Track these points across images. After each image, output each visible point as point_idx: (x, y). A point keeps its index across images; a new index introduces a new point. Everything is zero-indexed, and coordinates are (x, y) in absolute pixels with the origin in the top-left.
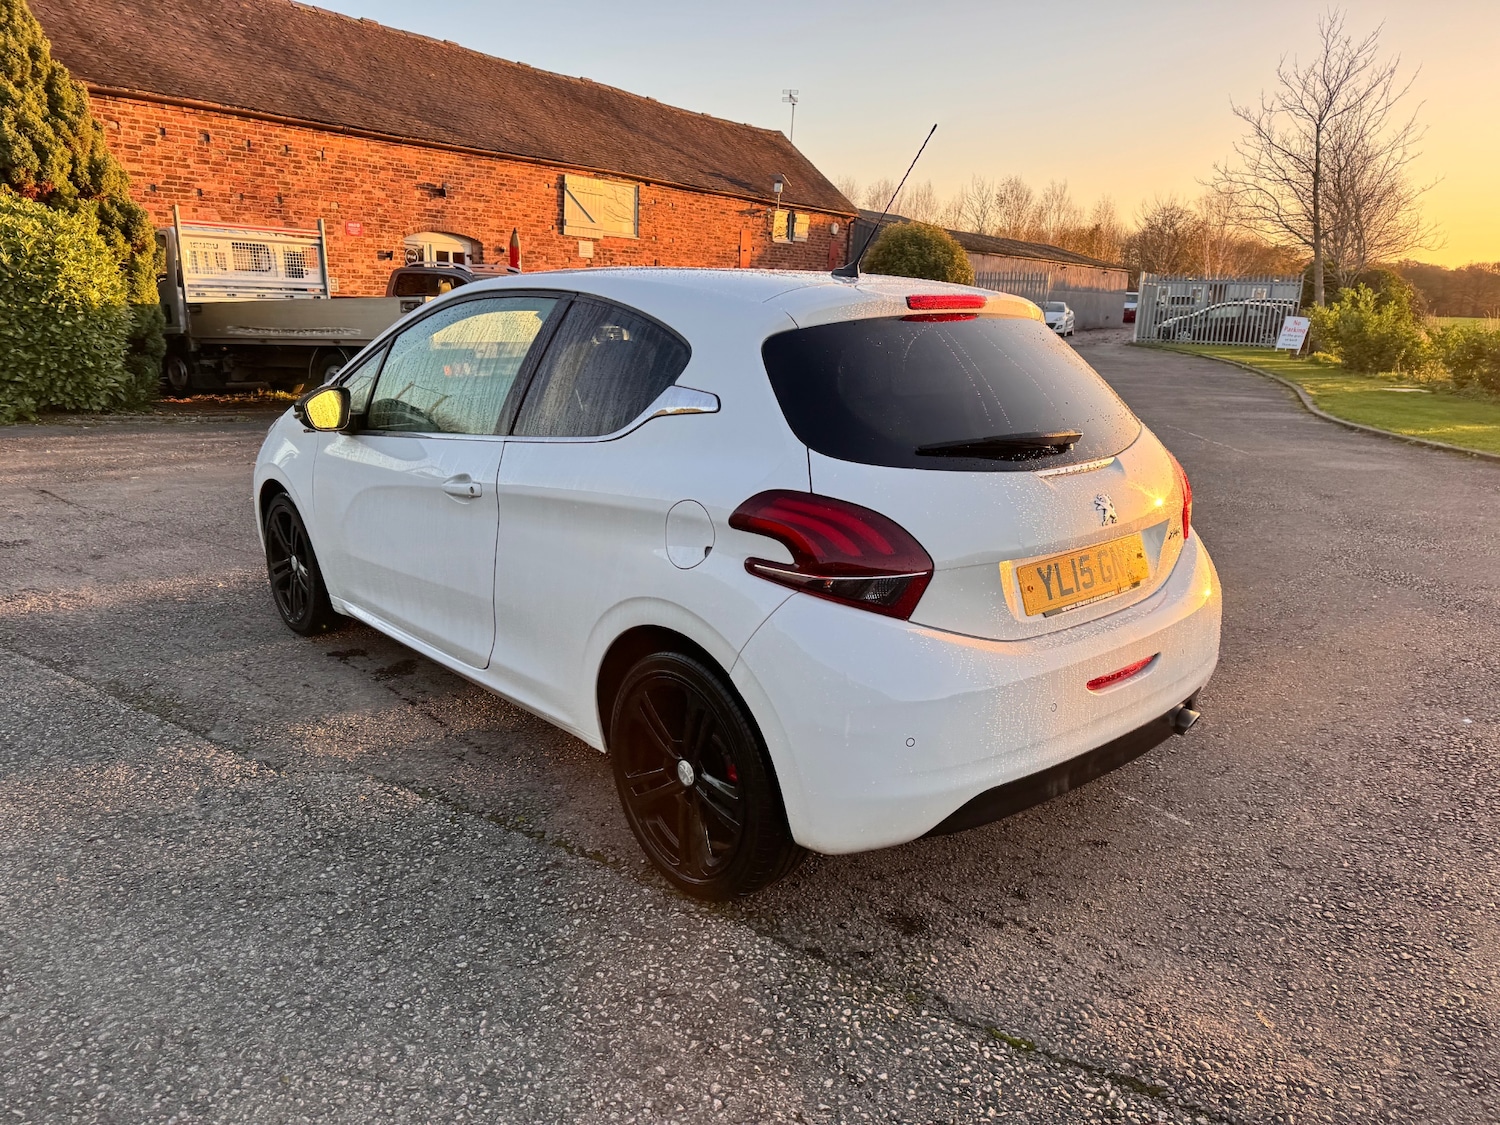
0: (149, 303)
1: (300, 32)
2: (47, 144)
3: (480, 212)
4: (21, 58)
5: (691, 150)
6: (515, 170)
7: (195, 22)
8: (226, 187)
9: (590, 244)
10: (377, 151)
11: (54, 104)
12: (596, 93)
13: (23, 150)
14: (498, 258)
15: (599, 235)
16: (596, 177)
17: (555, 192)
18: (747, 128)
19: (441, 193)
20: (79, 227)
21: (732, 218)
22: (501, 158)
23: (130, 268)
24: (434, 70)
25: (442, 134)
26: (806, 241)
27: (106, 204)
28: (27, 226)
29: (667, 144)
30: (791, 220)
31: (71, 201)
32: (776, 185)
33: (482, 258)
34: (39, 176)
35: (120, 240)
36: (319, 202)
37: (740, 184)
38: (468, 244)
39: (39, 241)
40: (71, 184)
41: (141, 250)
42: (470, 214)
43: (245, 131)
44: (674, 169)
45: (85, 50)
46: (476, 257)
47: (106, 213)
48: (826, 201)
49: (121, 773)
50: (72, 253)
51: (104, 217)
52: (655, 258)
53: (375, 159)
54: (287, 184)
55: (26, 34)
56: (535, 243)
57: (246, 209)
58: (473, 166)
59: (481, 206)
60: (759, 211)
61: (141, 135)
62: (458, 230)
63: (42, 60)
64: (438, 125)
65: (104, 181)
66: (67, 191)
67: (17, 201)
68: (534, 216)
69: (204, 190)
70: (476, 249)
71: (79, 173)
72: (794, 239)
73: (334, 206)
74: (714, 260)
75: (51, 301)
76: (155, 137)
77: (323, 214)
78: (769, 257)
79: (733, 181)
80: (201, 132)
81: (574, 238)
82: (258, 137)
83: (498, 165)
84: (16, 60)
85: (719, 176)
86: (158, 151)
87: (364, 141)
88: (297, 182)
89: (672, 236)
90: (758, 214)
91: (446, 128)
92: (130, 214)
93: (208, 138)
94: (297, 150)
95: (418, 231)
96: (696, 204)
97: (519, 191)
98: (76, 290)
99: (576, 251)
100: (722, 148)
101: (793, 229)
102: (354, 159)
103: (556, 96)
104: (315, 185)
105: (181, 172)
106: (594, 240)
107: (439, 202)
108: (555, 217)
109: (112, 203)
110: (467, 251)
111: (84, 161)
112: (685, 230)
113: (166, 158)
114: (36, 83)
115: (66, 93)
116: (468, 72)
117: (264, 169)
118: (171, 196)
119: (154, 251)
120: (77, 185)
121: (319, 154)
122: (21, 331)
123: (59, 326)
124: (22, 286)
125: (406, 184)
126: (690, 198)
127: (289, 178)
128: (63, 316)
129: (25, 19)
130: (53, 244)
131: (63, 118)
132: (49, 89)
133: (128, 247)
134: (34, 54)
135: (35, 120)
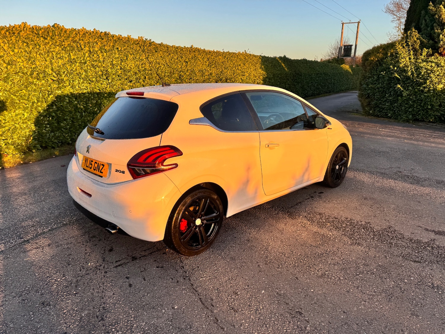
122: (414, 97)
128: (426, 93)
130: (431, 71)
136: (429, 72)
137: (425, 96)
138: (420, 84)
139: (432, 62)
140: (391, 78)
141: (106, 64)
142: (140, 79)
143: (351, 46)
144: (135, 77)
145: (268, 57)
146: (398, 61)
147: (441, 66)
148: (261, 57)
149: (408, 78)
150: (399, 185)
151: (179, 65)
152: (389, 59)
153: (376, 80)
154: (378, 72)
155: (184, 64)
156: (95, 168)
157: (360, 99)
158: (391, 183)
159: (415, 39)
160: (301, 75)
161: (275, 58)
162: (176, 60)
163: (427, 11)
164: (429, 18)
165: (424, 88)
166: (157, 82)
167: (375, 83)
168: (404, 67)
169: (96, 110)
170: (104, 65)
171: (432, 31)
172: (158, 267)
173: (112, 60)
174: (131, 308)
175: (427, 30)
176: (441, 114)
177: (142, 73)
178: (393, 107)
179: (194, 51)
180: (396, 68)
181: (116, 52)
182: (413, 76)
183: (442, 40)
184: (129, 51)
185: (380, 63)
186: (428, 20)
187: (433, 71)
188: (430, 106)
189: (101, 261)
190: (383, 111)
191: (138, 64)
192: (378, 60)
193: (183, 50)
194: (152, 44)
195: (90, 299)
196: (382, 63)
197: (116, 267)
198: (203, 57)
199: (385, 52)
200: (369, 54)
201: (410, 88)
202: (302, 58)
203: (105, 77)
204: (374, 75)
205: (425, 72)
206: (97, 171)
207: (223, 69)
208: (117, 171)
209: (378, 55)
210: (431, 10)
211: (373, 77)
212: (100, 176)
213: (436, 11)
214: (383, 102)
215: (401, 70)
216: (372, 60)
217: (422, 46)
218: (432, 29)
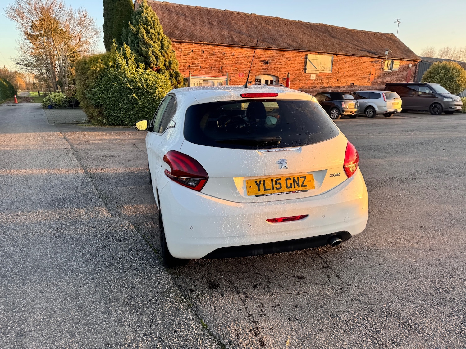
1: (233, 20)
2: (159, 57)
3: (279, 68)
4: (155, 35)
5: (355, 43)
6: (291, 54)
7: (205, 20)
8: (207, 65)
9: (315, 75)
10: (249, 52)
11: (162, 46)
12: (324, 28)
13: (153, 59)
14: (284, 81)
15: (318, 72)
16: (318, 54)
17: (304, 60)
18: (379, 33)
19: (267, 63)
20: (164, 78)
21: (368, 65)
22: (287, 51)
24: (270, 26)
25: (269, 44)
26: (397, 70)
27: (172, 72)
28: (151, 78)
29: (346, 42)
30: (392, 63)
31: (163, 71)
32: (386, 52)
33: (279, 82)
34: (156, 65)
35: (174, 80)
36: (232, 68)
37: (372, 53)
38: (275, 77)
39: (153, 82)
41: (179, 83)
42: (276, 68)
43: (213, 49)
44: (347, 49)
45: (176, 31)
46: (277, 81)
47: (172, 74)
48: (407, 56)
49: (82, 211)
50: (160, 84)
51: (171, 75)
52: (337, 78)
53: (249, 54)
54: (223, 63)
55: (157, 29)
56: (296, 76)
57: (212, 71)
58: (278, 54)
59: (280, 66)
60: (379, 61)
61: (187, 52)
62: (272, 73)
63: (161, 35)
64: (268, 42)
65: (172, 66)
66: (163, 69)
67: (151, 71)
68: (296, 68)
69: (202, 66)
70: (277, 79)
71: (166, 64)
72: (393, 70)
73: (236, 69)
74: (360, 78)
75: (154, 97)
76: (190, 53)
77: (233, 71)
78: (382, 77)
79: (369, 52)
80: (202, 50)
81: (309, 74)
82: (217, 50)
83: (286, 53)
84: (154, 36)
85: (365, 50)
86: (191, 56)
87: (246, 49)
88: (226, 62)
89: (344, 71)
90: (378, 62)
91: (271, 43)
92: (177, 74)
93: (203, 52)
94: (227, 53)
95: (260, 75)
96: (354, 60)
97: (292, 60)
98: (160, 94)
99: (310, 78)
100: (368, 41)
101: (392, 67)
102: (242, 55)
103: (309, 30)
104: (231, 62)
105: (196, 62)
106: (316, 74)
107: (267, 66)
108: (304, 68)
109: (173, 71)
110: (274, 80)
111: (168, 60)
112: (349, 69)
113: (193, 58)
114: (158, 41)
115: (165, 43)
116: (281, 26)
117: (218, 59)
118: (193, 68)
119: (183, 83)
120: (165, 67)
121: (233, 54)
122: (148, 104)
123: (156, 103)
124: (148, 93)
125: (257, 61)
126: (352, 58)
127: (224, 61)
129: (158, 25)
130: (156, 82)
131: (164, 50)
132: (161, 42)
133: (177, 83)
134: (159, 34)
135: (157, 51)
136: (155, 83)
138: (151, 94)
139: (150, 75)
149: (138, 88)
152: (111, 69)
153: (104, 90)
156: (289, 185)
167: (104, 93)
171: (138, 48)
178: (128, 115)
182: (143, 86)
183: (151, 57)
185: (103, 73)
190: (119, 119)
192: (101, 70)
196: (104, 73)
201: (143, 97)
208: (331, 175)
209: (98, 65)
210: (132, 29)
211: (100, 87)
212: (303, 191)
213: (138, 31)
214: (118, 111)
215: (129, 81)
216: (94, 70)
217: (137, 61)
218: (138, 46)
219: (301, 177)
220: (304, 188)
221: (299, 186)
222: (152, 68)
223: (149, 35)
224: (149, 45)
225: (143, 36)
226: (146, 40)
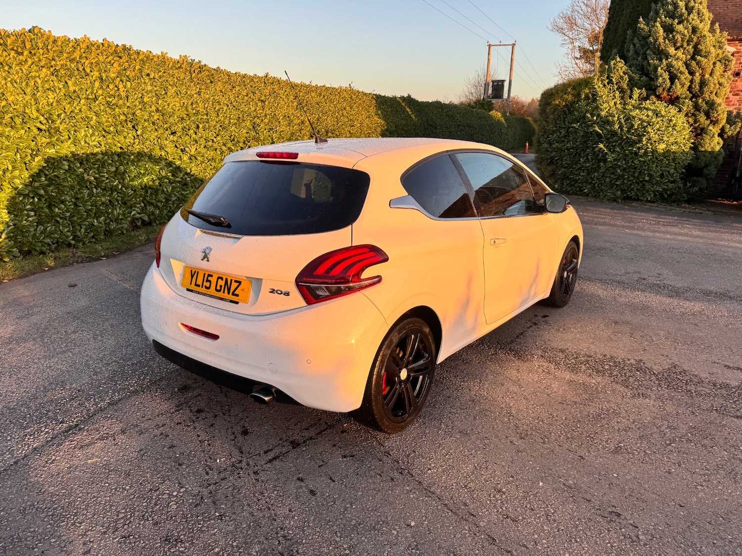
0: (710, 150)
2: (679, 75)
4: (684, 35)
11: (697, 51)
13: (664, 79)
23: (699, 132)
31: (683, 101)
34: (669, 90)
35: (702, 118)
40: (688, 92)
41: (715, 123)
51: (697, 107)
65: (705, 89)
66: (683, 96)
67: (653, 103)
71: (693, 87)
84: (680, 36)
92: (712, 105)
98: (651, 144)
109: (704, 100)
111: (698, 80)
114: (688, 45)
115: (706, 46)
120: (691, 92)
122: (623, 162)
124: (629, 142)
128: (641, 156)
129: (699, 14)
130: (649, 123)
131: (695, 60)
132: (695, 47)
133: (708, 122)
134: (694, 30)
135: (679, 65)
136: (645, 124)
137: (640, 161)
138: (633, 143)
139: (647, 109)
140: (588, 133)
141: (133, 102)
142: (189, 130)
143: (503, 81)
144: (181, 126)
145: (384, 97)
146: (597, 107)
147: (662, 116)
148: (374, 97)
149: (614, 134)
150: (655, 300)
151: (251, 106)
152: (583, 103)
153: (565, 137)
154: (567, 123)
155: (260, 104)
156: (218, 288)
157: (538, 166)
158: (639, 297)
159: (622, 74)
160: (436, 128)
161: (394, 99)
162: (246, 98)
163: (635, 30)
164: (640, 41)
165: (639, 148)
166: (218, 135)
167: (563, 141)
168: (607, 116)
169: (115, 184)
170: (128, 104)
171: (644, 61)
172: (345, 457)
173: (141, 95)
174: (336, 533)
175: (637, 60)
176: (663, 189)
177: (193, 118)
178: (591, 178)
179: (272, 83)
180: (595, 118)
181: (147, 81)
182: (622, 130)
183: (661, 76)
184: (167, 81)
185: (569, 110)
186: (637, 45)
187: (651, 124)
188: (648, 176)
189: (236, 452)
190: (576, 185)
191: (186, 104)
192: (567, 105)
193: (255, 80)
194: (203, 69)
195: (252, 524)
196: (572, 109)
197: (270, 461)
198: (286, 93)
199: (576, 92)
200: (551, 95)
201: (618, 149)
202: (435, 100)
203: (130, 125)
204: (560, 127)
205: (639, 125)
206: (224, 292)
207: (320, 115)
208: (273, 291)
209: (566, 96)
210: (642, 29)
211: (560, 131)
212: (231, 301)
213: (650, 31)
214: (576, 171)
215: (603, 122)
216: (557, 105)
217: (632, 84)
218: (645, 58)
219: (236, 281)
220: (235, 298)
221: (229, 293)
222: (659, 98)
223: (671, 36)
224: (665, 55)
225: (656, 40)
226: (662, 47)
